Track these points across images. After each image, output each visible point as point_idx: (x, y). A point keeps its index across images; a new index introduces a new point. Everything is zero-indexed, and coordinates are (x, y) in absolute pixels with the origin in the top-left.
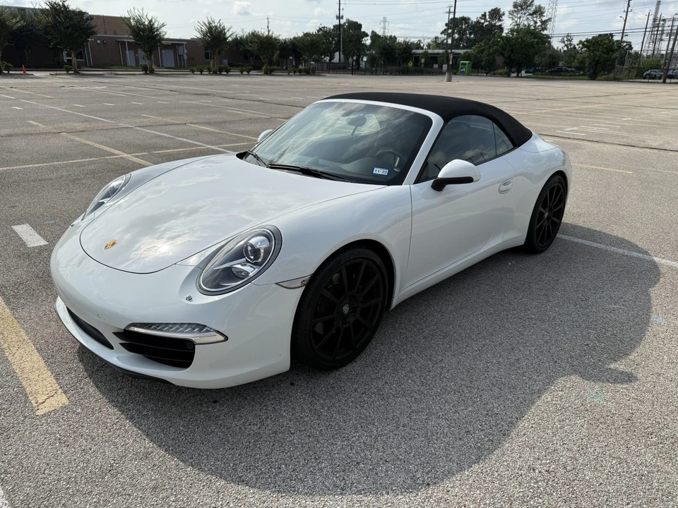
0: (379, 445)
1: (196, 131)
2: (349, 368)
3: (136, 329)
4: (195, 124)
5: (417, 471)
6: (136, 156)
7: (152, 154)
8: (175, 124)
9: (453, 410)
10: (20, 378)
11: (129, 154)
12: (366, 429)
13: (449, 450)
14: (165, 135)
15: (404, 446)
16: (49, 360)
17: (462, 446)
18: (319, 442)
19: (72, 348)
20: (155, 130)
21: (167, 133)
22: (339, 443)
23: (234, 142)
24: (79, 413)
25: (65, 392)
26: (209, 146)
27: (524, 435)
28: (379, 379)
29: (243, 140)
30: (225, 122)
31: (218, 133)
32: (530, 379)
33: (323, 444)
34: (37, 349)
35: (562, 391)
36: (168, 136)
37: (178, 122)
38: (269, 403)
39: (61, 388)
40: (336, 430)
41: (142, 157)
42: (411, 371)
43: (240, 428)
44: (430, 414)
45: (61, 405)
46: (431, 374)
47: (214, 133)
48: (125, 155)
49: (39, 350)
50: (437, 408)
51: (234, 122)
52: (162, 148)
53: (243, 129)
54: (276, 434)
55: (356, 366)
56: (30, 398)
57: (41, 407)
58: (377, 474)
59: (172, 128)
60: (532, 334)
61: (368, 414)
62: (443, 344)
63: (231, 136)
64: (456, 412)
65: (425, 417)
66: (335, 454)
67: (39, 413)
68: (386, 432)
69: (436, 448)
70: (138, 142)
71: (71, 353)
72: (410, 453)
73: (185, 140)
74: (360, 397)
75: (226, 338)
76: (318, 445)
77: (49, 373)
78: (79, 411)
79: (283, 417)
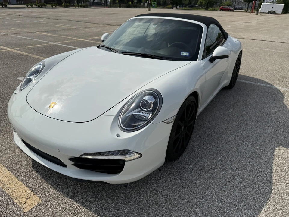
0: (219, 198)
1: (42, 36)
2: (182, 157)
3: (86, 157)
4: (40, 32)
5: (245, 209)
6: (16, 50)
7: (24, 48)
8: (30, 32)
9: (242, 173)
10: (4, 189)
11: (12, 48)
12: (209, 190)
13: (252, 195)
14: (27, 38)
15: (232, 197)
16: (16, 174)
17: (256, 191)
18: (190, 202)
19: (28, 164)
20: (20, 36)
21: (28, 37)
22: (200, 201)
23: (65, 40)
24: (50, 207)
25: (36, 194)
26: (53, 43)
27: (279, 181)
28: (200, 161)
29: (68, 39)
30: (55, 31)
31: (55, 36)
32: (264, 150)
33: (193, 202)
34: (6, 168)
35: (280, 155)
36: (29, 38)
37: (31, 31)
38: (153, 183)
39: (32, 191)
40: (195, 193)
41: (20, 50)
42: (212, 155)
43: (147, 201)
44: (233, 176)
45: (37, 203)
46: (222, 155)
47: (52, 36)
48: (10, 49)
49: (8, 169)
50: (235, 173)
51: (60, 31)
52: (28, 45)
53: (66, 34)
54: (166, 201)
55: (185, 155)
56: (16, 201)
57: (25, 205)
58: (228, 215)
59: (29, 34)
60: (252, 128)
61: (205, 181)
62: (218, 138)
63: (61, 37)
64: (244, 173)
65: (232, 178)
66: (201, 207)
67: (26, 210)
68: (219, 190)
69: (246, 195)
70: (14, 42)
71: (29, 168)
72: (236, 200)
73: (39, 40)
74: (196, 172)
75: (141, 155)
76: (191, 204)
77: (20, 182)
78: (50, 205)
79: (165, 190)
